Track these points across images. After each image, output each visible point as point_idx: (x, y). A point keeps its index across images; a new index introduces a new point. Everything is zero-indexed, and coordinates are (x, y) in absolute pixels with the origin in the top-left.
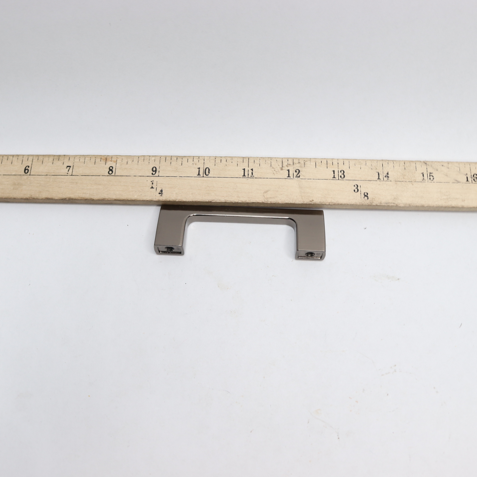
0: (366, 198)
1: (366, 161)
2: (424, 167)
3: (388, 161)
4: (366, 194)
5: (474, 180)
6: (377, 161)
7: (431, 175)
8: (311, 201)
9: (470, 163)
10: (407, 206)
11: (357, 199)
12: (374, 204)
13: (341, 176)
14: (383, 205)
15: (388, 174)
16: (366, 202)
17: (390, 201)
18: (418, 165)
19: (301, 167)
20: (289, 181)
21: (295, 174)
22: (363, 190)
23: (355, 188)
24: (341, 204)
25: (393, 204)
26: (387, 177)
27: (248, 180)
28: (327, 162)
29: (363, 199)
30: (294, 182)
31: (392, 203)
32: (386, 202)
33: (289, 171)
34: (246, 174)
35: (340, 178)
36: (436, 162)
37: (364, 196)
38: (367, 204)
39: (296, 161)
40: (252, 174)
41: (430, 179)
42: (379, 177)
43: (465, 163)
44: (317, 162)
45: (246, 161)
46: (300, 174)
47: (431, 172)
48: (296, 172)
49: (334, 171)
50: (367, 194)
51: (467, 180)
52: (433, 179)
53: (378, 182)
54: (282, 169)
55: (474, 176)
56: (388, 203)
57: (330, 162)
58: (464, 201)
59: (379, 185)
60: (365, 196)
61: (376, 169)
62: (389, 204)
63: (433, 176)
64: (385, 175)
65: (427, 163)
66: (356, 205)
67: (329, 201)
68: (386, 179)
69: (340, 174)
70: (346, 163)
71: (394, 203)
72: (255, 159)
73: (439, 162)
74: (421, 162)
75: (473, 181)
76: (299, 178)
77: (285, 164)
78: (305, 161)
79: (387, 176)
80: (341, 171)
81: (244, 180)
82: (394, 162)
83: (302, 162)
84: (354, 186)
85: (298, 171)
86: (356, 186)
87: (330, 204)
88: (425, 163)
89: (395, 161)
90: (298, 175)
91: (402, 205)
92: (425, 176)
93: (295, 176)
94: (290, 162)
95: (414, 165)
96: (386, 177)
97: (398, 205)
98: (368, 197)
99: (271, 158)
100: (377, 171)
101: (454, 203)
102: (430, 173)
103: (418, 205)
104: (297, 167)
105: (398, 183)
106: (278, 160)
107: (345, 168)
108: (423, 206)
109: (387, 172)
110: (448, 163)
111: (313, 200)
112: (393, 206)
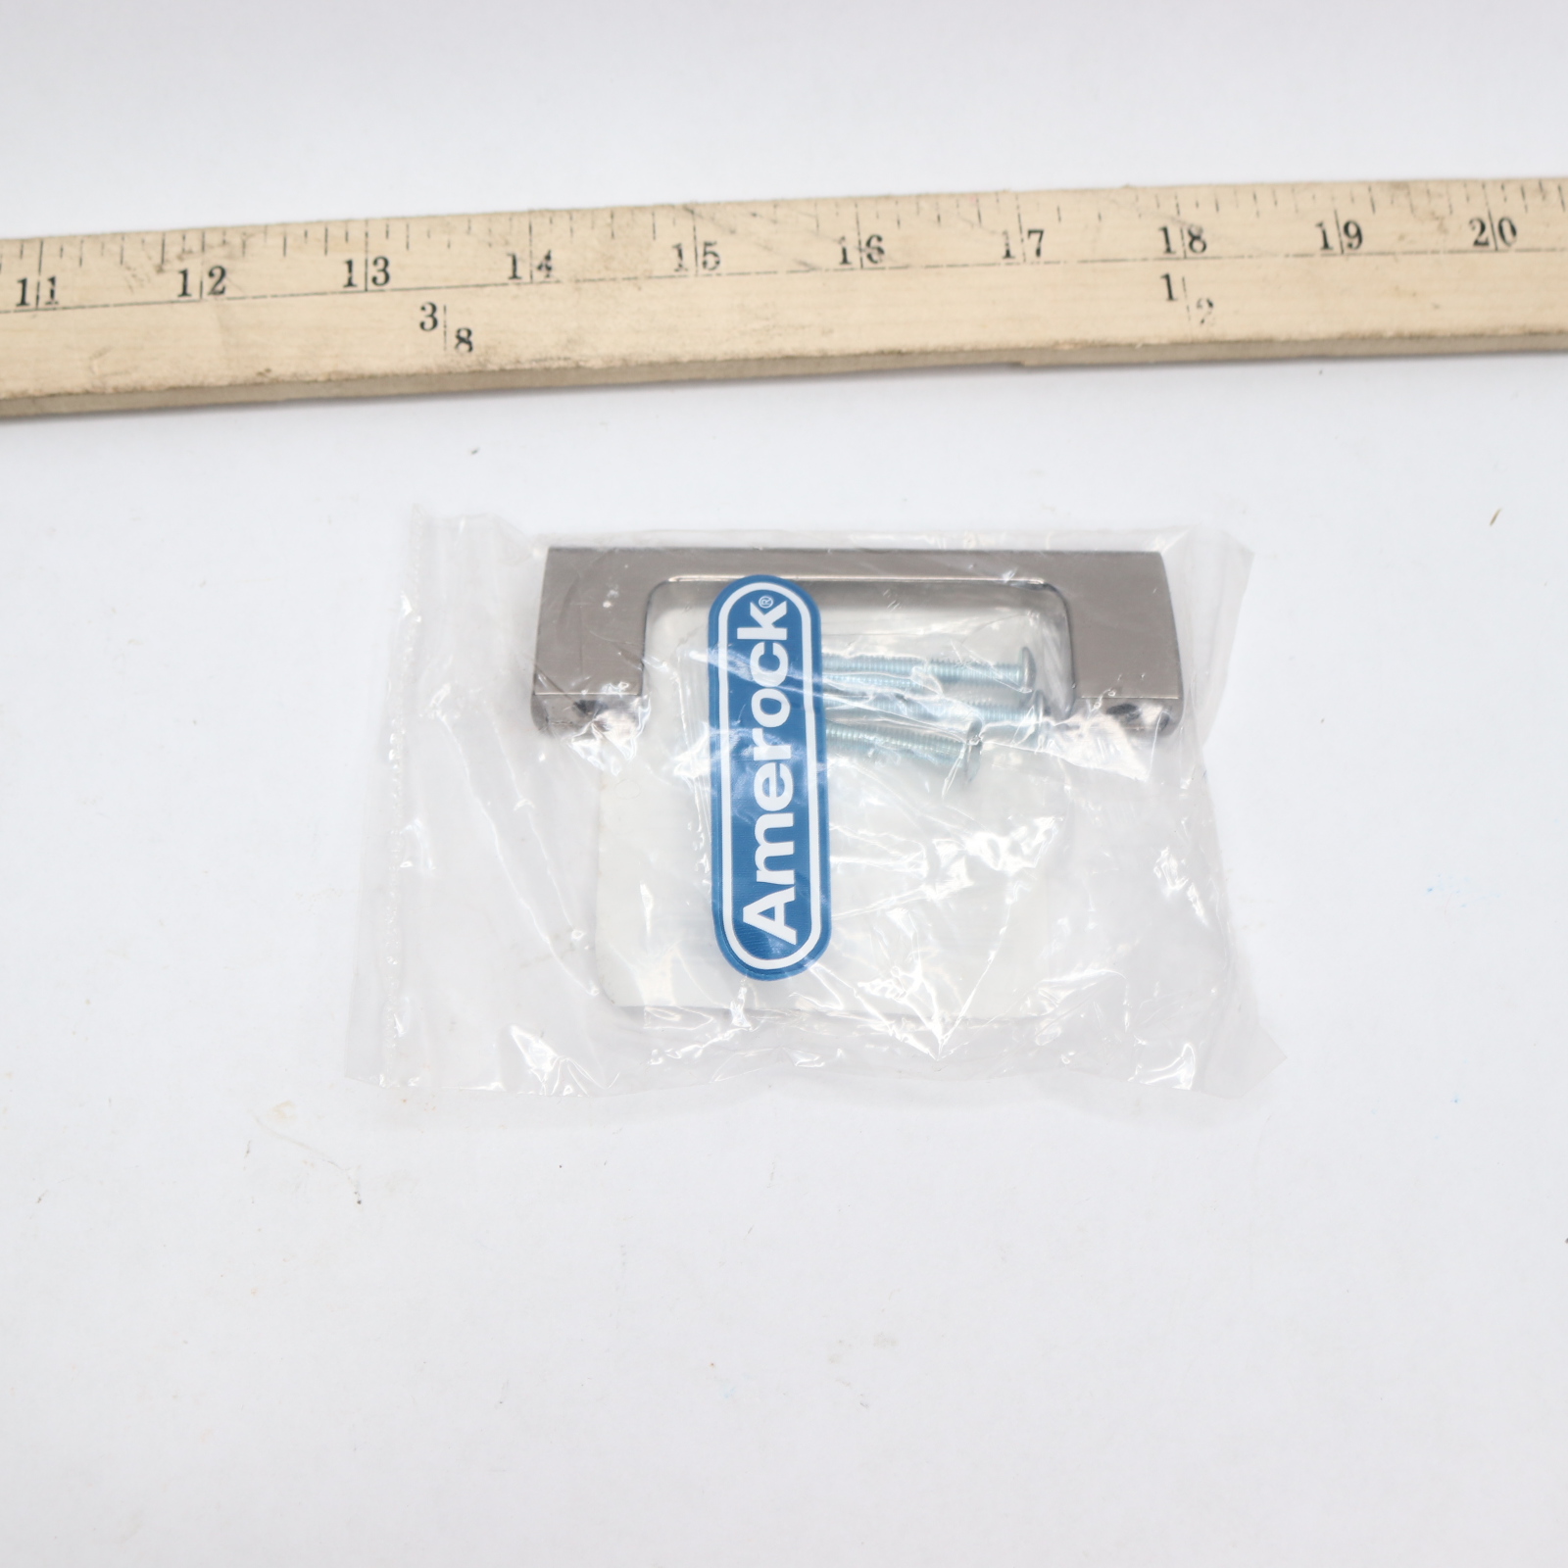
0: (464, 347)
1: (469, 218)
2: (685, 223)
3: (551, 214)
4: (464, 334)
5: (870, 257)
6: (512, 215)
7: (709, 249)
8: (260, 374)
9: (856, 201)
10: (618, 363)
11: (434, 353)
12: (491, 367)
13: (374, 280)
14: (527, 366)
15: (548, 257)
16: (464, 360)
17: (554, 353)
18: (663, 221)
19: (230, 257)
20: (185, 309)
21: (209, 283)
22: (453, 321)
23: (423, 316)
24: (372, 377)
25: (562, 363)
26: (544, 268)
27: (34, 316)
28: (326, 234)
29: (454, 352)
30: (202, 313)
31: (559, 359)
32: (538, 356)
33: (185, 273)
34: (30, 298)
35: (371, 286)
36: (729, 203)
37: (456, 341)
38: (467, 370)
39: (213, 239)
40: (52, 293)
41: (705, 263)
42: (515, 270)
43: (837, 202)
44: (288, 237)
45: (31, 253)
46: (225, 281)
47: (711, 239)
48: (211, 274)
49: (350, 263)
50: (469, 333)
51: (845, 261)
52: (718, 263)
53: (512, 288)
54: (160, 270)
55: (868, 243)
56: (545, 360)
57: (337, 233)
58: (827, 332)
59: (515, 297)
60: (461, 340)
61: (507, 243)
62: (547, 364)
63: (715, 255)
64: (537, 263)
65: (697, 210)
66: (427, 374)
67: (329, 369)
68: (539, 276)
69: (373, 271)
70: (398, 232)
71: (566, 359)
72: (63, 243)
73: (740, 204)
74: (672, 207)
75: (866, 261)
76: (221, 297)
77: (173, 251)
78: (247, 235)
79: (546, 266)
80: (375, 262)
81: (23, 318)
82: (575, 215)
83: (236, 241)
84: (423, 309)
85: (217, 272)
86: (429, 309)
87: (333, 377)
88: (690, 210)
89: (578, 210)
90: (219, 288)
91: (596, 363)
92: (688, 254)
93: (207, 287)
94: (193, 243)
95: (646, 219)
96: (540, 268)
97: (582, 364)
98: (469, 343)
99: (123, 236)
100: (511, 249)
101: (789, 345)
102: (707, 244)
103: (655, 357)
104: (217, 257)
105: (586, 286)
106: (148, 239)
107: (393, 250)
108: (675, 363)
109: (545, 253)
110: (776, 204)
111: (268, 371)
112: (565, 369)
